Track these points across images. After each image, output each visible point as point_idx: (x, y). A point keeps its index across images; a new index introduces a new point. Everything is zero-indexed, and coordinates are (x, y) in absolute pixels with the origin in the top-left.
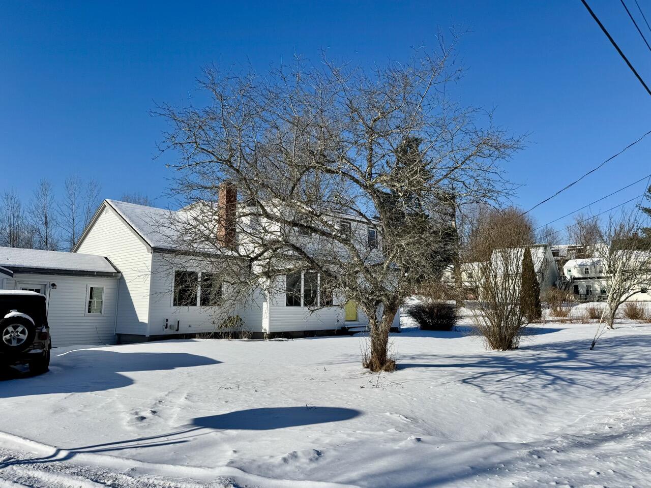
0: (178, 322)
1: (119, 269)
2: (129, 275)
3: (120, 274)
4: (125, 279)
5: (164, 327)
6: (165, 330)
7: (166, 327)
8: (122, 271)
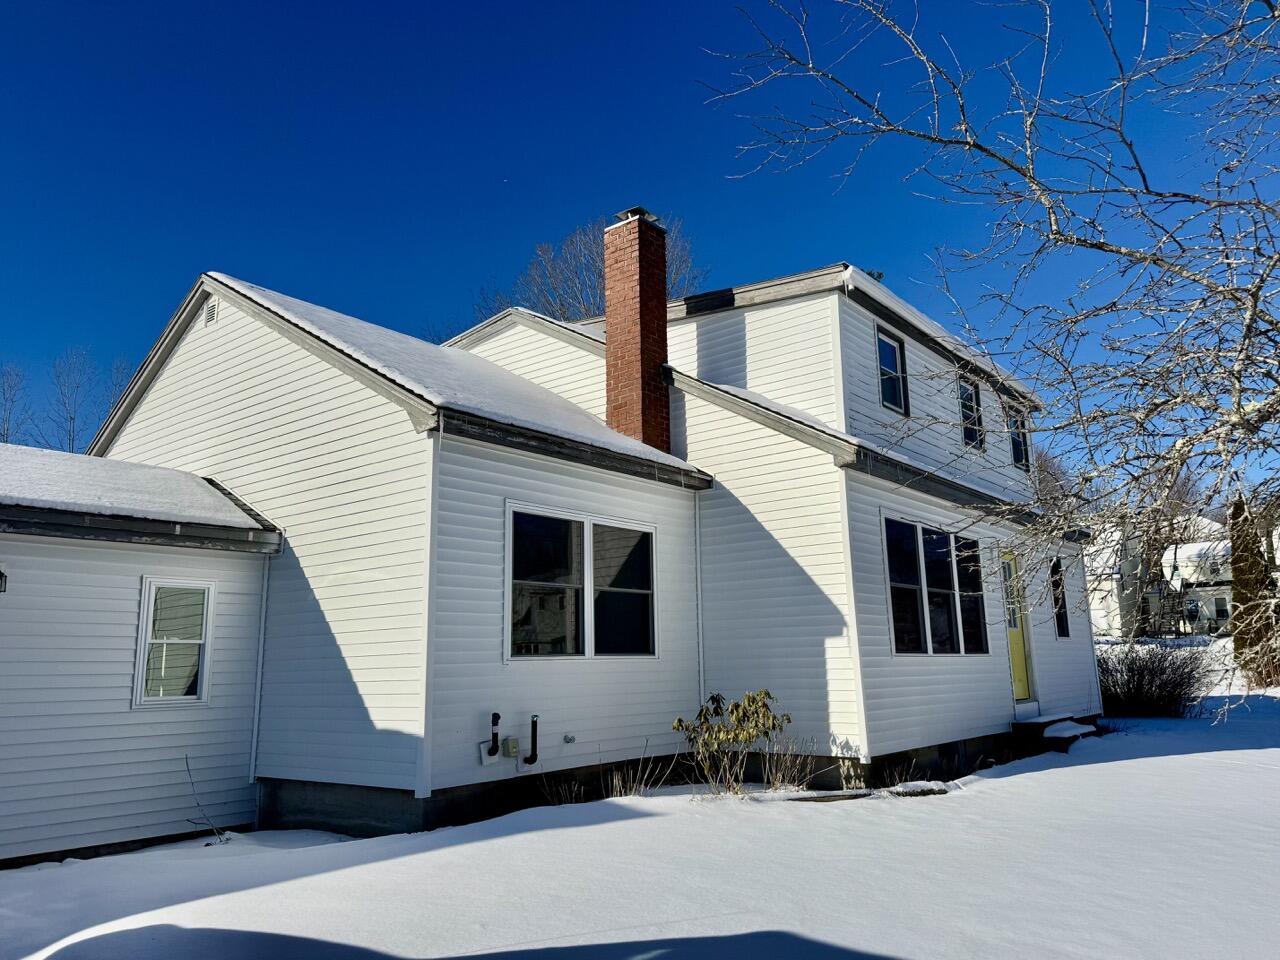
0: (534, 724)
1: (268, 516)
2: (310, 539)
3: (273, 538)
4: (298, 552)
5: (484, 749)
6: (488, 760)
7: (493, 751)
8: (279, 524)
